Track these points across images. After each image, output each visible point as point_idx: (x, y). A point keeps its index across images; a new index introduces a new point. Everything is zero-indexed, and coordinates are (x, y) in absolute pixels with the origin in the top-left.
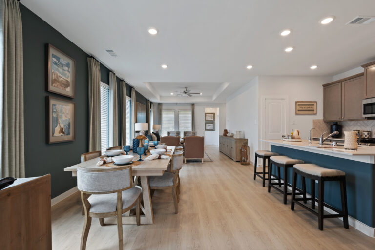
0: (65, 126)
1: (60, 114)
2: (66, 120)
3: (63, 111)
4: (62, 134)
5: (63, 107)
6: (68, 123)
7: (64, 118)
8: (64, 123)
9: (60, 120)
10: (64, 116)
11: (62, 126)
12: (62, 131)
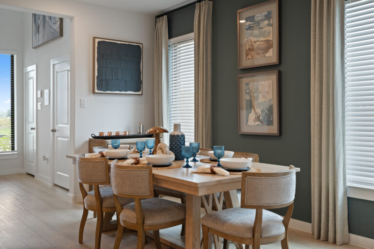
0: (262, 111)
1: (255, 95)
2: (265, 102)
3: (260, 89)
4: (258, 123)
5: (260, 83)
6: (268, 107)
7: (261, 100)
8: (261, 107)
9: (255, 104)
10: (260, 96)
11: (259, 111)
12: (258, 118)
